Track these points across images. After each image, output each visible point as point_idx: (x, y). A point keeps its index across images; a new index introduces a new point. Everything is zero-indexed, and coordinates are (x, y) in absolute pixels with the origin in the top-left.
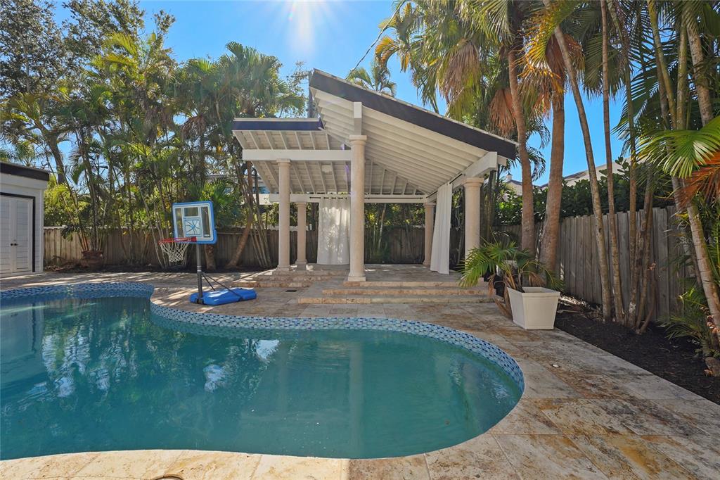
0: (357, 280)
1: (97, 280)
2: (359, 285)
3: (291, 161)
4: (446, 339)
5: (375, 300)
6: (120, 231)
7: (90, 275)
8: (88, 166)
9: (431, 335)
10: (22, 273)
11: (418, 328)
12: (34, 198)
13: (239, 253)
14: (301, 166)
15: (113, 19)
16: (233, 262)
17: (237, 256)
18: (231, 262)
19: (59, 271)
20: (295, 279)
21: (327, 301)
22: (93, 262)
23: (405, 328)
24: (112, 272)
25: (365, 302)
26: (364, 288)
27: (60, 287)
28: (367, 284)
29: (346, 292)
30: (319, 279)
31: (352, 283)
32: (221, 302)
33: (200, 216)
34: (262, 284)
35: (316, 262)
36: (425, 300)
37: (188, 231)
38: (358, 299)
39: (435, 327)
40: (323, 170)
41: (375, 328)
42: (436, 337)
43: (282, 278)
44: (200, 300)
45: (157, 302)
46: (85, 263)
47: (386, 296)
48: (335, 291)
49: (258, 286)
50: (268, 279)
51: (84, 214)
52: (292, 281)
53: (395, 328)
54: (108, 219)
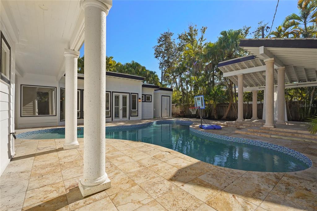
0: (268, 127)
1: (181, 119)
2: (269, 129)
3: (243, 74)
4: (296, 157)
5: (272, 136)
6: (189, 105)
7: (181, 118)
8: (182, 85)
9: (289, 154)
10: (168, 117)
11: (283, 149)
12: (170, 96)
13: (227, 113)
14: (257, 74)
15: (189, 37)
16: (225, 117)
17: (226, 115)
18: (224, 117)
19: (175, 117)
20: (244, 125)
21: (248, 134)
22: (182, 115)
23: (277, 149)
24: (187, 118)
25: (267, 136)
26: (272, 131)
27: (173, 120)
28: (274, 129)
29: (260, 131)
30: (256, 125)
31: (265, 128)
32: (208, 128)
33: (201, 100)
34: (228, 125)
35: (262, 119)
36: (306, 140)
37: (198, 105)
38: (263, 134)
39: (291, 150)
40: (263, 75)
41: (262, 146)
42: (292, 155)
43: (238, 124)
44: (201, 127)
45: (191, 126)
46: (181, 115)
47: (281, 135)
48: (254, 130)
49: (227, 126)
50: (232, 124)
51: (180, 100)
52: (242, 125)
53: (272, 148)
54: (186, 101)
